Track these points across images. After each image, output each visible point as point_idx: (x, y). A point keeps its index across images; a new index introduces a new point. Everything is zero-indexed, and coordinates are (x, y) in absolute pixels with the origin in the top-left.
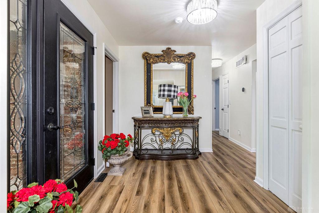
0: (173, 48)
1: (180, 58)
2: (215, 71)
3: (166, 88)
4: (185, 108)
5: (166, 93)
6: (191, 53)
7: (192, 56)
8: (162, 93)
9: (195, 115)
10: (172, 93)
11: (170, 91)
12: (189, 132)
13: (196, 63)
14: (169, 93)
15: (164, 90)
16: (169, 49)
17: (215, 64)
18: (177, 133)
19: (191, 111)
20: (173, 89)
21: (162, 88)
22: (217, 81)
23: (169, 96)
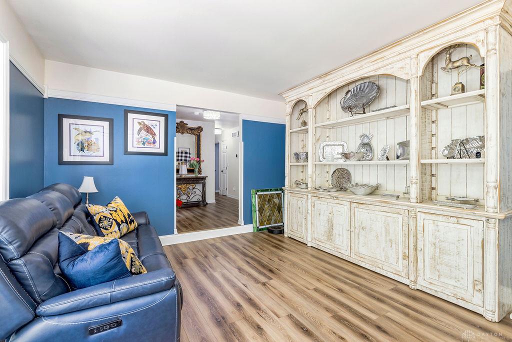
0: (185, 121)
1: (192, 130)
2: (217, 137)
3: (184, 155)
4: (197, 170)
5: (183, 158)
6: (200, 127)
7: (200, 129)
8: (180, 158)
9: (203, 175)
10: (188, 159)
11: (186, 157)
12: (199, 187)
13: (203, 135)
14: (186, 158)
15: (182, 156)
16: (182, 122)
17: (217, 132)
18: (191, 188)
19: (200, 172)
20: (188, 155)
21: (180, 154)
22: (217, 145)
23: (186, 160)
